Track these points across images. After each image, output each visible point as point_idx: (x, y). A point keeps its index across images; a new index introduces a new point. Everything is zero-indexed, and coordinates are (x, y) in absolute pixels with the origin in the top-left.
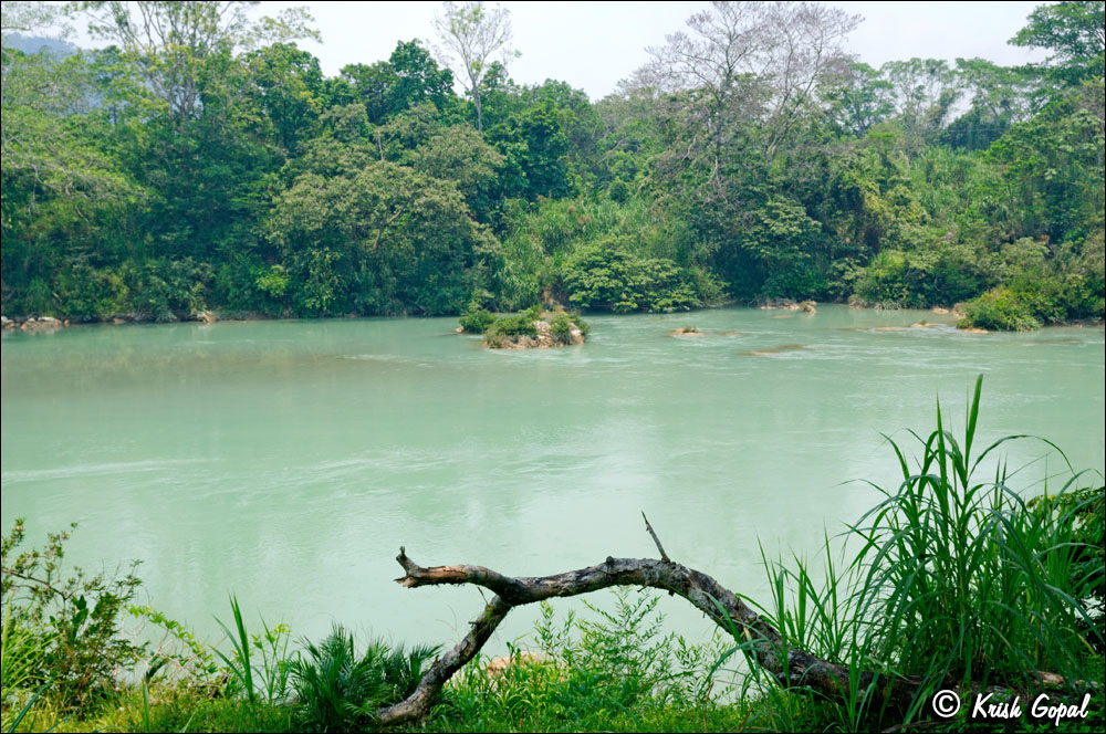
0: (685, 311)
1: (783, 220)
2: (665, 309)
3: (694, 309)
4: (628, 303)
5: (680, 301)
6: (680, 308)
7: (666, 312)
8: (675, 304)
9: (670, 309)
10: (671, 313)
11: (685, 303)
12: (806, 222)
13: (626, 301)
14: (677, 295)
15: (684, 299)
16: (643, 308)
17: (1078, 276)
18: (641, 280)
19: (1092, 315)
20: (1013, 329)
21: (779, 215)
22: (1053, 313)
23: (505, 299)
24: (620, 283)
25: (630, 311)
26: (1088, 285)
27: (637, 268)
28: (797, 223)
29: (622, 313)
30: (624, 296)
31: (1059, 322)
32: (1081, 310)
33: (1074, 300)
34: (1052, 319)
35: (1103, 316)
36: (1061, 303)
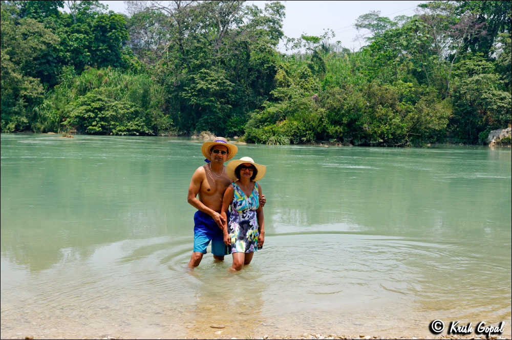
0: (135, 135)
1: (207, 81)
2: (120, 133)
3: (143, 134)
4: (94, 128)
5: (131, 128)
6: (131, 133)
7: (121, 135)
8: (128, 130)
9: (123, 134)
10: (125, 135)
11: (137, 131)
12: (224, 83)
14: (132, 125)
15: (134, 127)
16: (105, 131)
17: (323, 110)
18: (108, 114)
19: (332, 137)
20: (264, 143)
21: (205, 77)
22: (305, 136)
23: (38, 125)
24: (92, 115)
25: (96, 133)
26: (328, 116)
27: (108, 107)
28: (216, 82)
29: (90, 134)
30: (94, 123)
31: (308, 142)
32: (325, 134)
33: (319, 126)
34: (305, 139)
35: (340, 140)
36: (312, 129)
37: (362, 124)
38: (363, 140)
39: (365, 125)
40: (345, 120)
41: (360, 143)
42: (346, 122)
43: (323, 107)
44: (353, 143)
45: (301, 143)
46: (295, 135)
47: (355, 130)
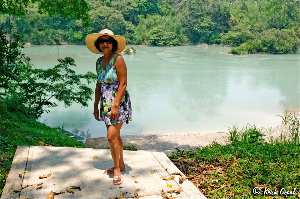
0: (176, 46)
1: (204, 22)
2: (170, 45)
3: (179, 45)
4: (161, 44)
5: (174, 43)
6: (174, 45)
7: (171, 46)
8: (173, 44)
9: (172, 45)
10: (172, 46)
11: (176, 44)
12: (211, 23)
13: (160, 43)
14: (174, 42)
15: (176, 43)
16: (165, 45)
17: (260, 41)
18: (165, 37)
19: (263, 51)
20: (239, 54)
21: (203, 21)
22: (253, 50)
23: (134, 41)
24: (159, 38)
25: (162, 46)
26: (262, 44)
27: (164, 34)
28: (208, 23)
29: (159, 46)
30: (160, 42)
31: (255, 53)
32: (261, 50)
33: (259, 47)
34: (253, 52)
35: (266, 52)
36: (256, 48)
37: (275, 47)
38: (275, 52)
39: (277, 47)
40: (269, 45)
41: (273, 53)
42: (269, 46)
43: (260, 40)
44: (271, 53)
45: (252, 53)
46: (249, 50)
47: (272, 48)
